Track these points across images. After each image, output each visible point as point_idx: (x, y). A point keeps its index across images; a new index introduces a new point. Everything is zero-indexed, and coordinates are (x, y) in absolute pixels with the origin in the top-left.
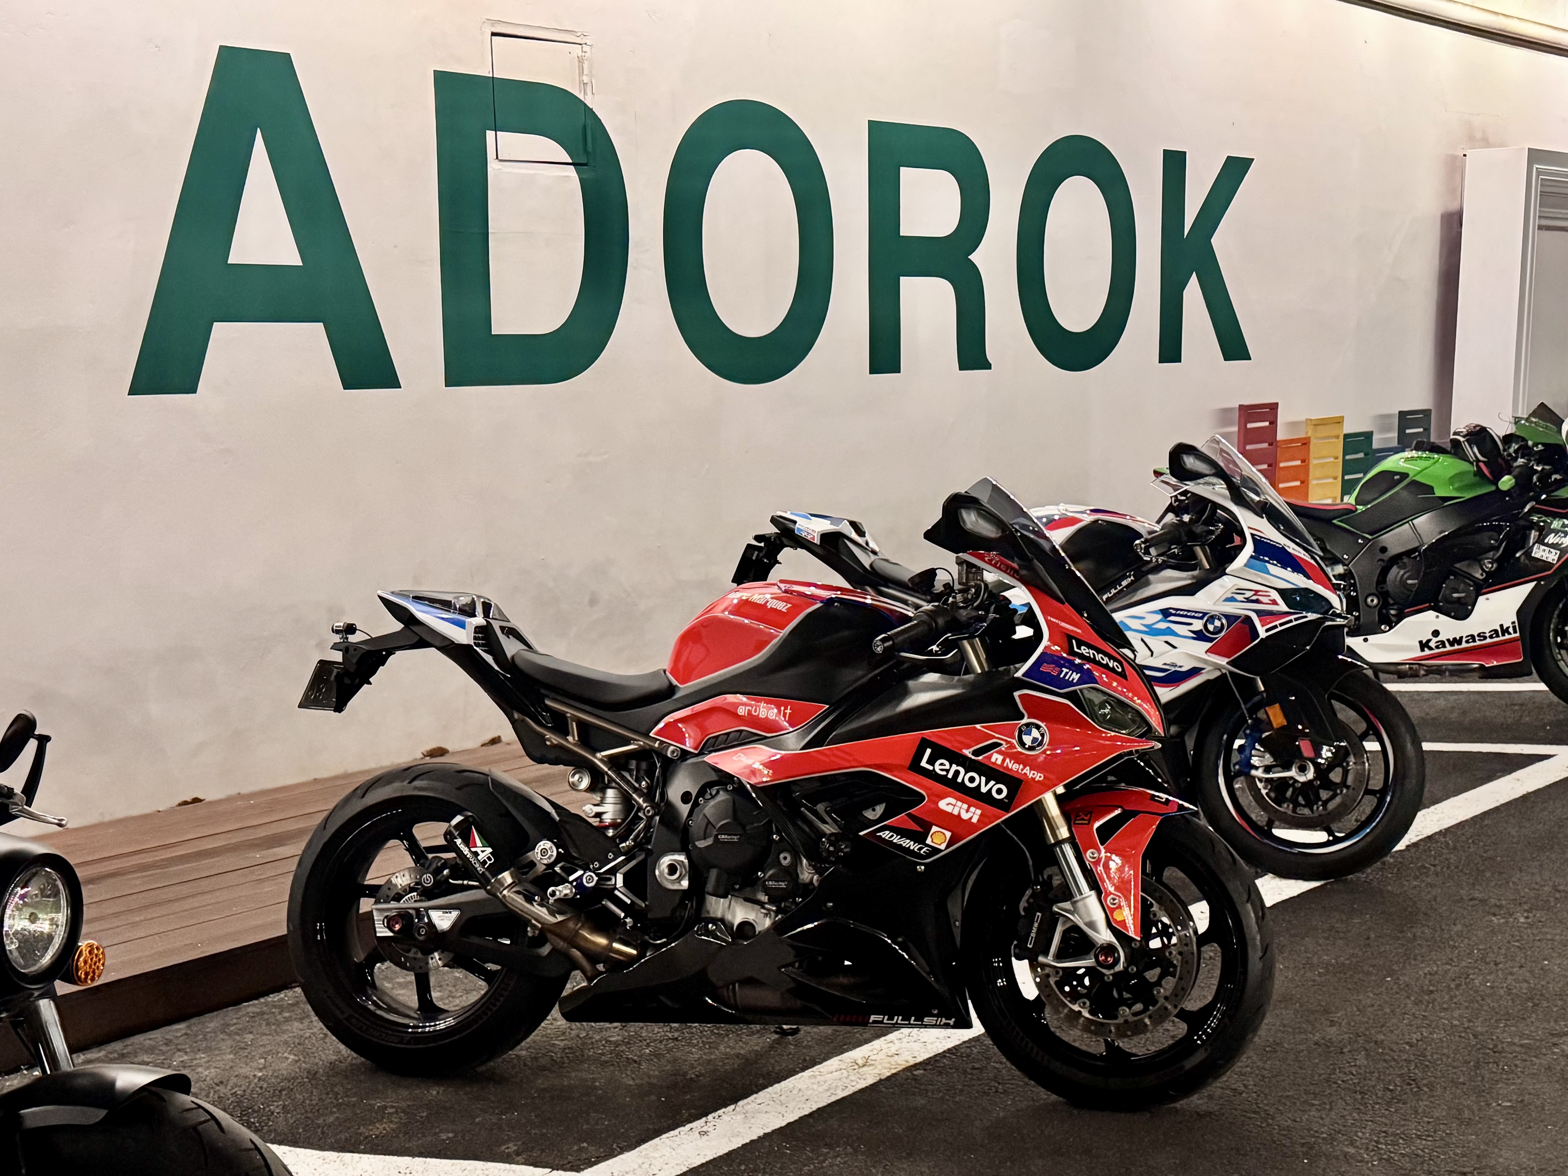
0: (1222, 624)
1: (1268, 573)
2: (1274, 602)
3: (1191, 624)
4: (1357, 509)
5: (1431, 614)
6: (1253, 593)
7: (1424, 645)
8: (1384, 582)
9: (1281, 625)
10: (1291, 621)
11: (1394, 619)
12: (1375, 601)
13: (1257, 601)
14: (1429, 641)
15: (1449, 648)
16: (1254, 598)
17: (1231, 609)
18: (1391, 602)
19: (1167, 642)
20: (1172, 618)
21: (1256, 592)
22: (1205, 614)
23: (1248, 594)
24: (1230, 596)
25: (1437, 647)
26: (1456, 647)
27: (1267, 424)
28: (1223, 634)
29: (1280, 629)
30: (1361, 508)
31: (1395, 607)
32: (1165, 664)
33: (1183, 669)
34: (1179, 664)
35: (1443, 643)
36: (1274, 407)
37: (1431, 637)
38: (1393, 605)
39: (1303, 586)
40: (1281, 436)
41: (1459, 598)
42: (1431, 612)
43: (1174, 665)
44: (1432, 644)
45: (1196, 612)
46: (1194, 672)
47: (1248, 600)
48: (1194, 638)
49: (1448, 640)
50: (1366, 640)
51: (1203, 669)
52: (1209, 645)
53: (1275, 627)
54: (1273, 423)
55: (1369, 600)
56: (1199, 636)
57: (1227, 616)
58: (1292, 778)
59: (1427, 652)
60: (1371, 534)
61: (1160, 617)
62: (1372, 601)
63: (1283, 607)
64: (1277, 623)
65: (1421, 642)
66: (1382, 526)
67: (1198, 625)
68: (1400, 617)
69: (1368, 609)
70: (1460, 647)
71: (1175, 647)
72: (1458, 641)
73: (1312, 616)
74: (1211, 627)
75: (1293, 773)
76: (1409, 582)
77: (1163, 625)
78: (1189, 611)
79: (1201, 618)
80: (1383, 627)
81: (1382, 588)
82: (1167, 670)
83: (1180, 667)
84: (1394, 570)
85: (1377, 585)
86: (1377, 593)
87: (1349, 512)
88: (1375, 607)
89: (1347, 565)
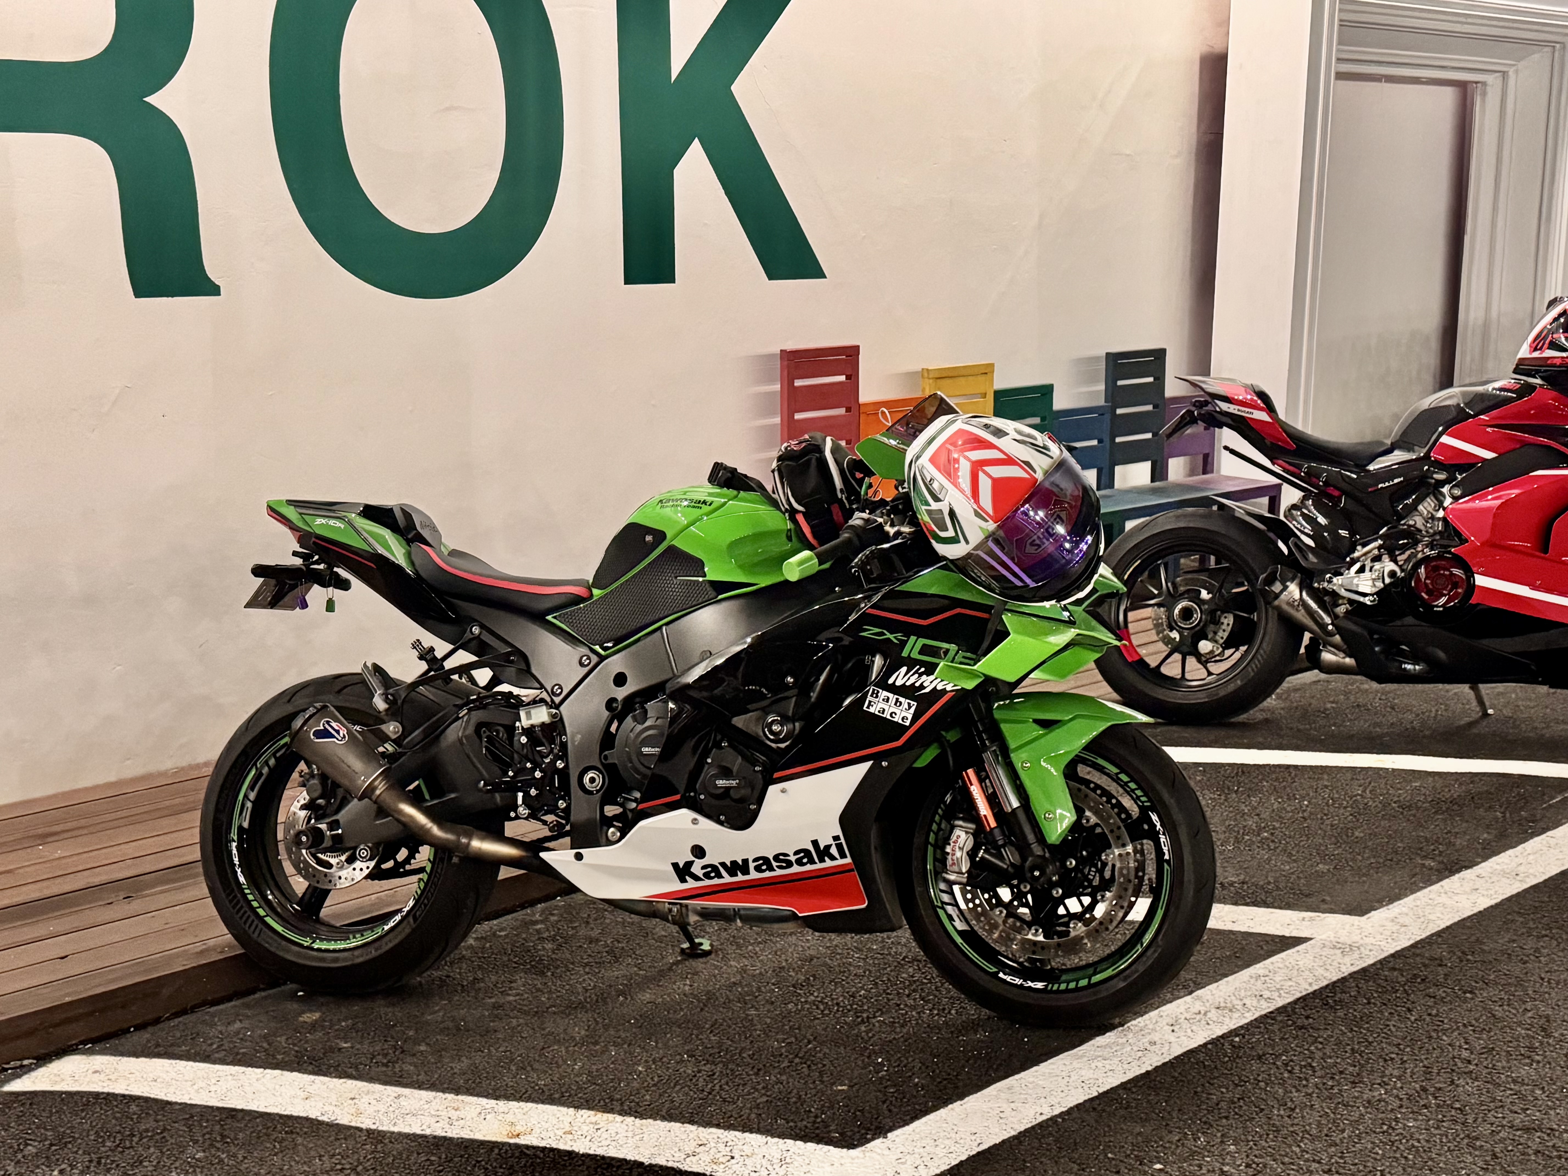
4: (591, 596)
5: (684, 814)
7: (683, 872)
8: (612, 745)
11: (627, 818)
12: (599, 781)
14: (689, 864)
15: (727, 879)
25: (707, 876)
26: (740, 877)
27: (842, 378)
30: (598, 592)
35: (714, 868)
36: (851, 354)
37: (691, 858)
40: (867, 394)
41: (728, 789)
42: (684, 811)
44: (696, 869)
49: (723, 864)
50: (579, 857)
54: (853, 377)
55: (586, 779)
59: (691, 884)
60: (605, 647)
65: (675, 865)
68: (638, 816)
69: (582, 794)
70: (746, 878)
72: (742, 867)
76: (646, 750)
80: (609, 832)
81: (606, 757)
84: (629, 722)
85: (602, 750)
86: (601, 767)
87: (577, 600)
88: (598, 791)
89: (557, 707)
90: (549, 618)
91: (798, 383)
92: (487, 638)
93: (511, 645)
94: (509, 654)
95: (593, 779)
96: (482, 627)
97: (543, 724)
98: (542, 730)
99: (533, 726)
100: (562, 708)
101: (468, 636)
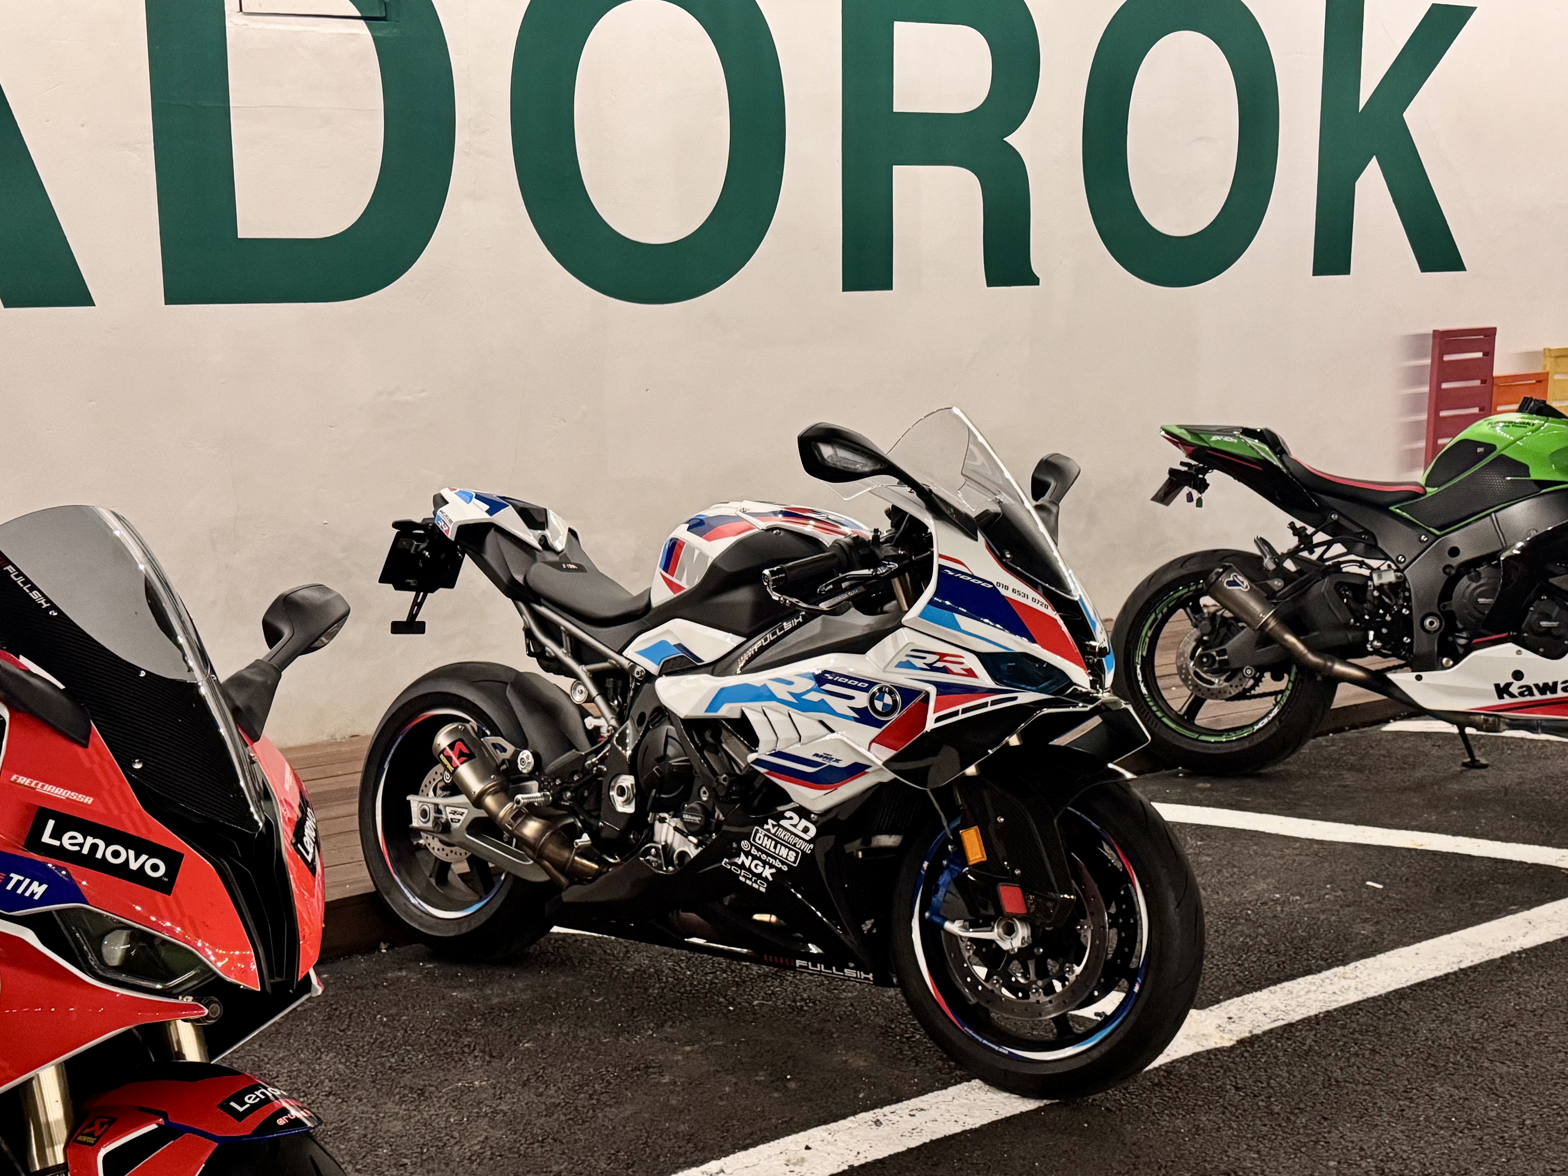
0: (895, 701)
1: (957, 627)
2: (970, 673)
3: (852, 698)
4: (1426, 493)
5: (1511, 648)
6: (937, 657)
7: (1502, 691)
8: (1450, 598)
9: (965, 711)
10: (985, 705)
11: (1461, 650)
12: (1436, 624)
13: (945, 670)
14: (1509, 685)
15: (1538, 696)
16: (940, 665)
17: (906, 679)
18: (1460, 626)
19: (822, 722)
20: (828, 687)
21: (942, 656)
22: (872, 684)
23: (931, 659)
24: (905, 659)
25: (1522, 694)
26: (1549, 696)
27: (1480, 355)
28: (895, 716)
29: (961, 717)
30: (1430, 490)
31: (1464, 635)
32: (816, 755)
33: (841, 765)
34: (835, 757)
35: (1529, 688)
36: (1490, 334)
37: (1512, 680)
38: (1461, 631)
39: (1018, 649)
40: (1500, 370)
41: (1548, 628)
42: (1511, 645)
43: (827, 757)
44: (1514, 690)
45: (860, 680)
46: (857, 769)
47: (932, 668)
48: (856, 720)
49: (1537, 686)
50: (1419, 678)
51: (869, 767)
52: (875, 731)
53: (956, 713)
54: (1490, 353)
55: (1427, 622)
56: (864, 716)
57: (903, 691)
58: (992, 941)
59: (1508, 700)
60: (1439, 529)
61: (812, 684)
62: (1431, 623)
63: (985, 680)
64: (960, 707)
65: (1497, 686)
66: (1458, 517)
67: (861, 700)
68: (1469, 649)
69: (1423, 633)
70: (1554, 696)
71: (832, 731)
72: (1552, 688)
73: (1026, 697)
74: (879, 705)
75: (994, 934)
76: (1481, 600)
77: (815, 697)
78: (850, 678)
79: (866, 690)
80: (1445, 660)
81: (1446, 606)
82: (819, 764)
83: (837, 761)
84: (1464, 581)
85: (1440, 601)
86: (1438, 613)
87: (1415, 495)
88: (1435, 632)
89: (1402, 571)
90: (1392, 508)
91: (1447, 358)
92: (1344, 522)
93: (1362, 528)
94: (1362, 533)
95: (1432, 623)
96: (1340, 514)
97: (1390, 584)
98: (1389, 588)
99: (1382, 585)
100: (1405, 572)
101: (1328, 521)
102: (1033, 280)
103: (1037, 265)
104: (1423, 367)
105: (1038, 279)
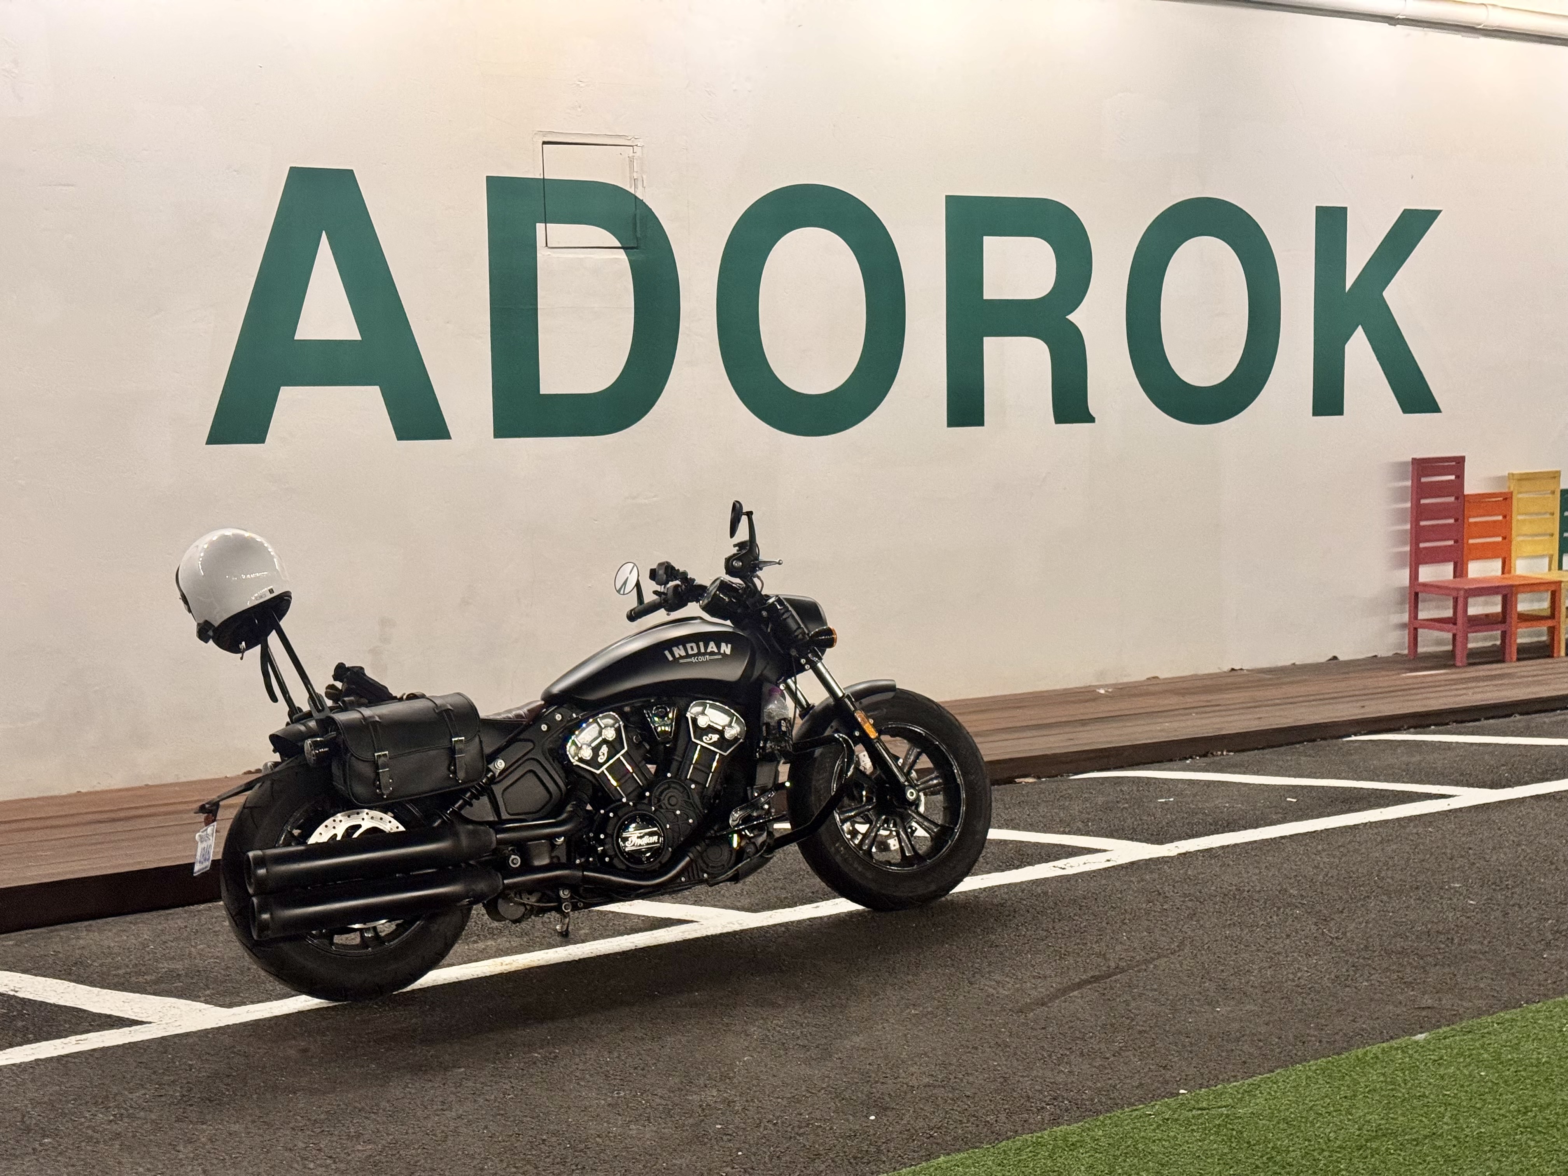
27: (1453, 477)
36: (1460, 461)
40: (1470, 488)
54: (1460, 477)
91: (1423, 480)
102: (1091, 420)
103: (1093, 406)
104: (1406, 487)
105: (1094, 418)
